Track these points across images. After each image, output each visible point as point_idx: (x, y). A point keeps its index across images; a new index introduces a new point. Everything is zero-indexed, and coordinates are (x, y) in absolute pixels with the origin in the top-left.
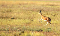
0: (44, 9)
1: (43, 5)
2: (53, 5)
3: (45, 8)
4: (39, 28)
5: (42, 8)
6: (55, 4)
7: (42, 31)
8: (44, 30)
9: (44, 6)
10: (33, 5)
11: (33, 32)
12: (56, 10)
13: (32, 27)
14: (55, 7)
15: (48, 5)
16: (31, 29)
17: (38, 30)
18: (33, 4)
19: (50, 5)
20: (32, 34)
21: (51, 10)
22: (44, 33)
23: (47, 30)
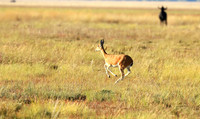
0: (91, 33)
1: (87, 22)
2: (117, 22)
3: (94, 30)
4: (77, 91)
5: (84, 30)
6: (124, 17)
7: (84, 98)
8: (90, 96)
9: (91, 26)
10: (58, 23)
11: (57, 101)
12: (128, 36)
13: (54, 86)
14: (122, 28)
15: (102, 21)
16: (53, 93)
17: (73, 94)
18: (56, 18)
19: (109, 22)
20: (54, 107)
21: (112, 37)
22: (89, 104)
23: (100, 97)
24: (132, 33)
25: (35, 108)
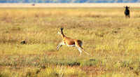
0: (82, 24)
1: (80, 17)
2: (98, 16)
3: (84, 22)
4: (74, 60)
5: (78, 22)
6: (103, 13)
7: (79, 64)
8: (83, 63)
9: (82, 19)
10: (62, 18)
11: (62, 66)
12: (105, 25)
13: (60, 57)
14: (102, 20)
15: (89, 16)
16: (59, 61)
17: (72, 62)
18: (60, 15)
19: (93, 16)
20: (60, 70)
21: (96, 26)
22: (82, 68)
23: (88, 63)
24: (107, 23)
25: (48, 71)
